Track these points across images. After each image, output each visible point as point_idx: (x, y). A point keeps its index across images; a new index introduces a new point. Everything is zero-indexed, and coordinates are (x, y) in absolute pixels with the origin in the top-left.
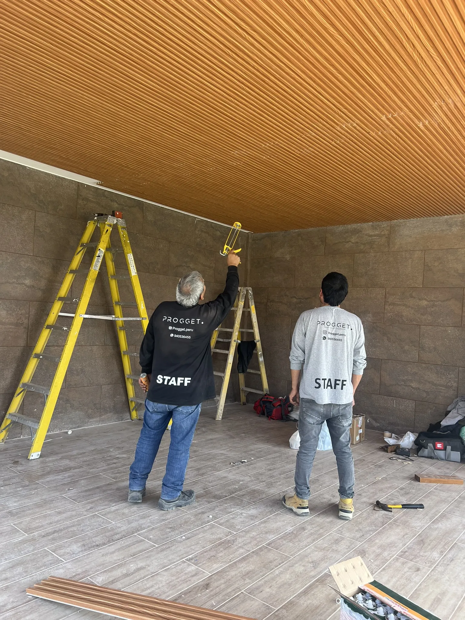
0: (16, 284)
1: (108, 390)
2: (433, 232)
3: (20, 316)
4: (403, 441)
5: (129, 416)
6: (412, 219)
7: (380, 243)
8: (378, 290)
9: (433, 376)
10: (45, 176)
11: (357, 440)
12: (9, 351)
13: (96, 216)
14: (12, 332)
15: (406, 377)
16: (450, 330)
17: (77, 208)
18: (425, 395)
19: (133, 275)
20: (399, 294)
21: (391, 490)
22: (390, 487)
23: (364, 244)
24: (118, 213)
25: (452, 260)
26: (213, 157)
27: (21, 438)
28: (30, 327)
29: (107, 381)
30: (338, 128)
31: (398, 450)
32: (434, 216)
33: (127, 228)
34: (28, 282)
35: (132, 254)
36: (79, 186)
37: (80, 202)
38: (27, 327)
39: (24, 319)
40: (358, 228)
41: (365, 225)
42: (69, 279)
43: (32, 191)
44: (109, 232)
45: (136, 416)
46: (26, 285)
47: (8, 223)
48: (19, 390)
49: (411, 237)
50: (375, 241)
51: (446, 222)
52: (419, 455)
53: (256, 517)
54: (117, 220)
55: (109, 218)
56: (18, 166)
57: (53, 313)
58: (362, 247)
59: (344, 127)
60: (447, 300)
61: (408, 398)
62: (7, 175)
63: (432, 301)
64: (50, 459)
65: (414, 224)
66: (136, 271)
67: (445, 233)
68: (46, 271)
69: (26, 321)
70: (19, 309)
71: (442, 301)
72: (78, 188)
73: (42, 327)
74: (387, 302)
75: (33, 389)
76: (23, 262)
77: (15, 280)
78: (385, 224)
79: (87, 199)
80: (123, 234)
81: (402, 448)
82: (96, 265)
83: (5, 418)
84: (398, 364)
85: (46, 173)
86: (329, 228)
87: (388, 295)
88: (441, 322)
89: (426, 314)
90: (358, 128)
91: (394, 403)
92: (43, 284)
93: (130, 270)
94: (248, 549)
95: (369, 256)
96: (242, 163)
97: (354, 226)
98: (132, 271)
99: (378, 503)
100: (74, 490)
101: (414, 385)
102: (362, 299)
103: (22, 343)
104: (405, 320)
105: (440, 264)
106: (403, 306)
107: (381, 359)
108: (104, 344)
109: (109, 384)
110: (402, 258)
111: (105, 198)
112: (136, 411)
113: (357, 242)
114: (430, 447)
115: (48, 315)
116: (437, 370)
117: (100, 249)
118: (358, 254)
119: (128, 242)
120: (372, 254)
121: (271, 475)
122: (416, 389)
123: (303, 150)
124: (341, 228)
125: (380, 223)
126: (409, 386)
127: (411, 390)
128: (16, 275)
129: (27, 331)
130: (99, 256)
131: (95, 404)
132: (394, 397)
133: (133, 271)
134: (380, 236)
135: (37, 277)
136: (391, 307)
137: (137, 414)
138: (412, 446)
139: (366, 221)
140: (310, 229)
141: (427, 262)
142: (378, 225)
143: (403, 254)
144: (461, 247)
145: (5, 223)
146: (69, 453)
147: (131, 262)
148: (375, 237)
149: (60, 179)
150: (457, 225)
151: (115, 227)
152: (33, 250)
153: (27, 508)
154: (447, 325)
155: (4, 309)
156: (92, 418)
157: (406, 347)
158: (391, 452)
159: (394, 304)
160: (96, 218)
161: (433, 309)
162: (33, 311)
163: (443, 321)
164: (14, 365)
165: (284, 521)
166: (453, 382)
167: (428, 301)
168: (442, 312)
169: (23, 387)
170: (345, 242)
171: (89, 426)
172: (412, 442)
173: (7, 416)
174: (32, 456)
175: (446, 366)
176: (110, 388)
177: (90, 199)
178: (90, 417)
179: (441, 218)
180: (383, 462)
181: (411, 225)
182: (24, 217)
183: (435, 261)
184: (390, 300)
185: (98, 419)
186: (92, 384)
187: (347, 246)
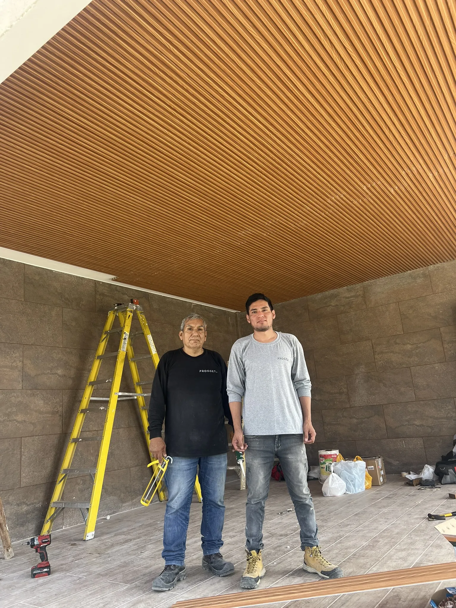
0: (50, 374)
1: (136, 472)
2: (401, 286)
3: (56, 404)
4: (424, 474)
5: (158, 498)
6: (381, 278)
7: (357, 303)
8: (365, 343)
9: (433, 410)
10: (68, 277)
11: (381, 481)
12: (48, 440)
13: (116, 306)
14: (49, 420)
15: (409, 417)
16: (437, 366)
17: (95, 302)
18: (429, 430)
19: (153, 354)
20: (385, 343)
21: (435, 508)
22: (432, 506)
23: (344, 306)
24: (135, 301)
25: (423, 306)
26: (222, 240)
27: (64, 529)
28: (64, 415)
29: (134, 462)
30: (329, 201)
31: (422, 483)
32: (399, 273)
33: (144, 312)
34: (60, 372)
35: (151, 335)
36: (95, 283)
37: (98, 297)
38: (62, 415)
39: (58, 407)
40: (335, 293)
41: (341, 290)
42: (96, 365)
43: (58, 291)
44: (131, 317)
45: (163, 497)
46: (58, 375)
47: (41, 319)
48: (61, 477)
49: (383, 293)
50: (353, 302)
51: (410, 276)
52: (442, 483)
53: (329, 541)
54: (136, 307)
55: (129, 305)
56: (46, 270)
57: (85, 398)
58: (342, 308)
59: (334, 199)
60: (428, 341)
61: (415, 436)
62: (38, 278)
63: (415, 344)
64: (105, 537)
65: (383, 282)
66: (156, 350)
67: (412, 285)
68: (74, 360)
69: (60, 409)
70: (54, 398)
71: (424, 343)
72: (95, 285)
73: (78, 412)
74: (375, 352)
75: (77, 472)
76: (54, 354)
77: (49, 371)
78: (358, 286)
79: (103, 294)
80: (142, 318)
81: (426, 480)
82: (123, 347)
83: (50, 507)
84: (398, 407)
85: (69, 275)
86: (309, 297)
87: (374, 346)
88: (428, 360)
89: (412, 356)
90: (344, 198)
91: (403, 444)
92: (72, 372)
93: (151, 350)
94: (338, 560)
95: (350, 315)
96: (246, 242)
97: (332, 291)
98: (152, 350)
99: (430, 516)
100: (147, 552)
101: (417, 422)
102: (352, 353)
103: (58, 430)
104: (395, 365)
105: (413, 311)
106: (391, 352)
107: (382, 405)
108: (128, 426)
109: (136, 466)
110: (379, 311)
111: (117, 292)
112: (163, 491)
113: (337, 305)
114: (451, 473)
115: (80, 401)
116: (435, 404)
117: (125, 333)
118: (340, 315)
119: (147, 324)
120: (353, 313)
121: (321, 515)
122: (420, 426)
123: (298, 223)
124: (319, 296)
125: (354, 286)
126: (413, 424)
127: (416, 428)
128: (50, 366)
129: (62, 419)
130: (125, 339)
131: (126, 488)
132: (403, 438)
133: (154, 350)
134: (356, 296)
135: (68, 367)
136: (380, 356)
137: (164, 495)
138: (433, 477)
139: (341, 286)
140: (293, 301)
141: (402, 312)
142: (352, 288)
143: (380, 308)
144: (428, 294)
145: (38, 320)
146: (120, 531)
147: (151, 342)
148: (352, 299)
149: (80, 279)
150: (420, 277)
151: (135, 313)
152: (63, 342)
153: (114, 570)
154: (433, 363)
155: (42, 399)
156: (125, 502)
157: (403, 389)
158: (417, 485)
159: (382, 353)
160: (116, 308)
161: (417, 351)
162: (66, 399)
163: (429, 360)
164: (53, 453)
165: (355, 540)
166: (452, 413)
167: (412, 345)
168: (427, 352)
169: (64, 473)
170: (326, 307)
171: (123, 511)
172: (433, 473)
173: (51, 505)
174: (88, 536)
175: (441, 400)
176: (138, 470)
177: (106, 293)
178: (123, 501)
179: (405, 274)
180: (414, 493)
181: (381, 283)
182: (54, 313)
183: (409, 309)
184: (378, 349)
185: (130, 503)
186: (121, 467)
187: (329, 309)
